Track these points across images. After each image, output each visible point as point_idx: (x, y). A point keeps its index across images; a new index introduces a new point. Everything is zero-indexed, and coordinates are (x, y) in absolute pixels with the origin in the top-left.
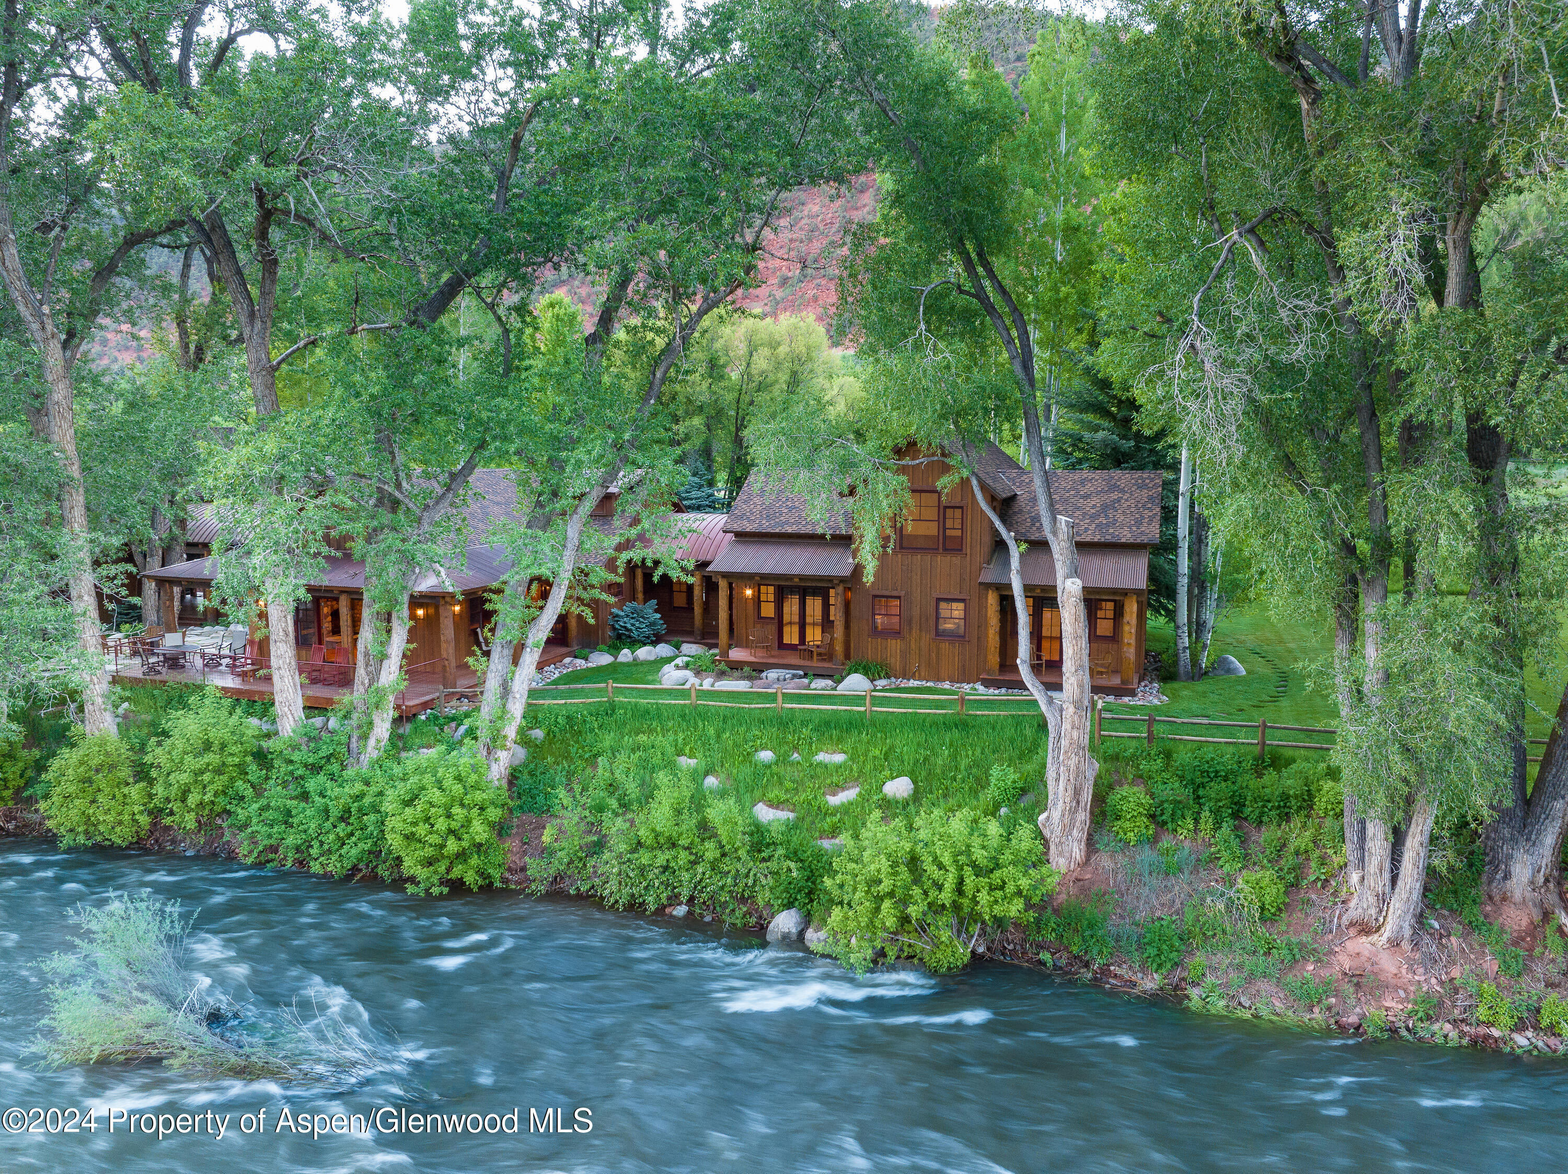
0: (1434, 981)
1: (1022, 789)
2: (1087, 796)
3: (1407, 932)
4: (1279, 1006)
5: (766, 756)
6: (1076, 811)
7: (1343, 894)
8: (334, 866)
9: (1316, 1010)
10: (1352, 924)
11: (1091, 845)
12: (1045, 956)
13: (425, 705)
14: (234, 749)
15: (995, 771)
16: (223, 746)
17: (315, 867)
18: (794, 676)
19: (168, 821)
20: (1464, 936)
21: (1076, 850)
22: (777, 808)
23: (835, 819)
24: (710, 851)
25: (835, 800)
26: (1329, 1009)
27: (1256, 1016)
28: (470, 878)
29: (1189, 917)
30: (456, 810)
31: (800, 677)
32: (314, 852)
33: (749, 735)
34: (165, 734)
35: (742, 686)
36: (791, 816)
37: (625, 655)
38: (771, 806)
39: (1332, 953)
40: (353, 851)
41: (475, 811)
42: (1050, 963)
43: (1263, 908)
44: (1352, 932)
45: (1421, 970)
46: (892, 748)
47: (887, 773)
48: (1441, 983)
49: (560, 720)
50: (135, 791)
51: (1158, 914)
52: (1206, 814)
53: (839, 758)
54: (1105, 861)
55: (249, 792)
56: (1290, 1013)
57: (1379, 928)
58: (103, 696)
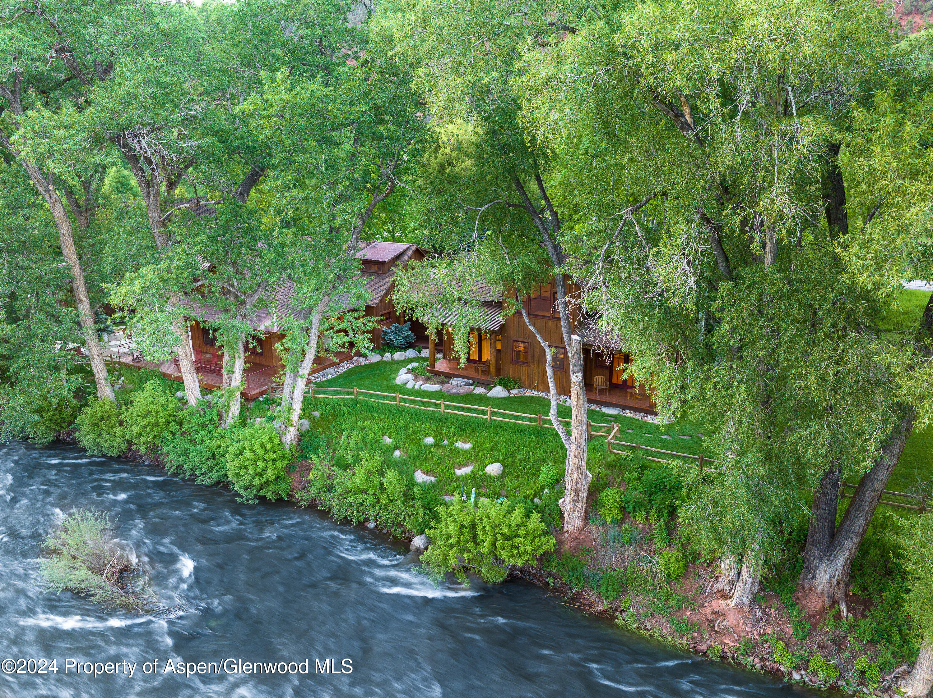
0: (755, 633)
1: (557, 480)
2: (584, 494)
3: (746, 602)
4: (665, 632)
5: (429, 440)
6: (577, 501)
7: (717, 573)
8: (206, 481)
9: (685, 639)
10: (718, 591)
11: (586, 519)
12: (550, 580)
13: (262, 393)
14: (162, 414)
15: (544, 469)
16: (157, 412)
17: (198, 481)
18: (467, 384)
19: (134, 447)
20: (779, 610)
21: (577, 522)
22: (427, 474)
23: (455, 485)
24: (383, 499)
25: (460, 472)
26: (693, 638)
27: (651, 636)
28: (269, 496)
29: (628, 572)
30: (259, 463)
31: (471, 385)
32: (198, 473)
33: (423, 428)
34: (132, 402)
35: (435, 387)
36: (433, 479)
37: (387, 356)
38: (423, 473)
39: (703, 606)
40: (215, 476)
41: (270, 463)
42: (551, 584)
43: (669, 575)
44: (718, 595)
45: (750, 625)
46: (496, 444)
47: (489, 459)
48: (759, 634)
49: (328, 408)
50: (118, 431)
51: (613, 566)
52: (653, 511)
53: (467, 446)
54: (592, 530)
55: (170, 437)
56: (670, 638)
57: (731, 598)
58: (104, 379)
